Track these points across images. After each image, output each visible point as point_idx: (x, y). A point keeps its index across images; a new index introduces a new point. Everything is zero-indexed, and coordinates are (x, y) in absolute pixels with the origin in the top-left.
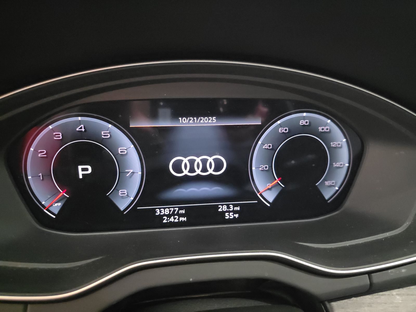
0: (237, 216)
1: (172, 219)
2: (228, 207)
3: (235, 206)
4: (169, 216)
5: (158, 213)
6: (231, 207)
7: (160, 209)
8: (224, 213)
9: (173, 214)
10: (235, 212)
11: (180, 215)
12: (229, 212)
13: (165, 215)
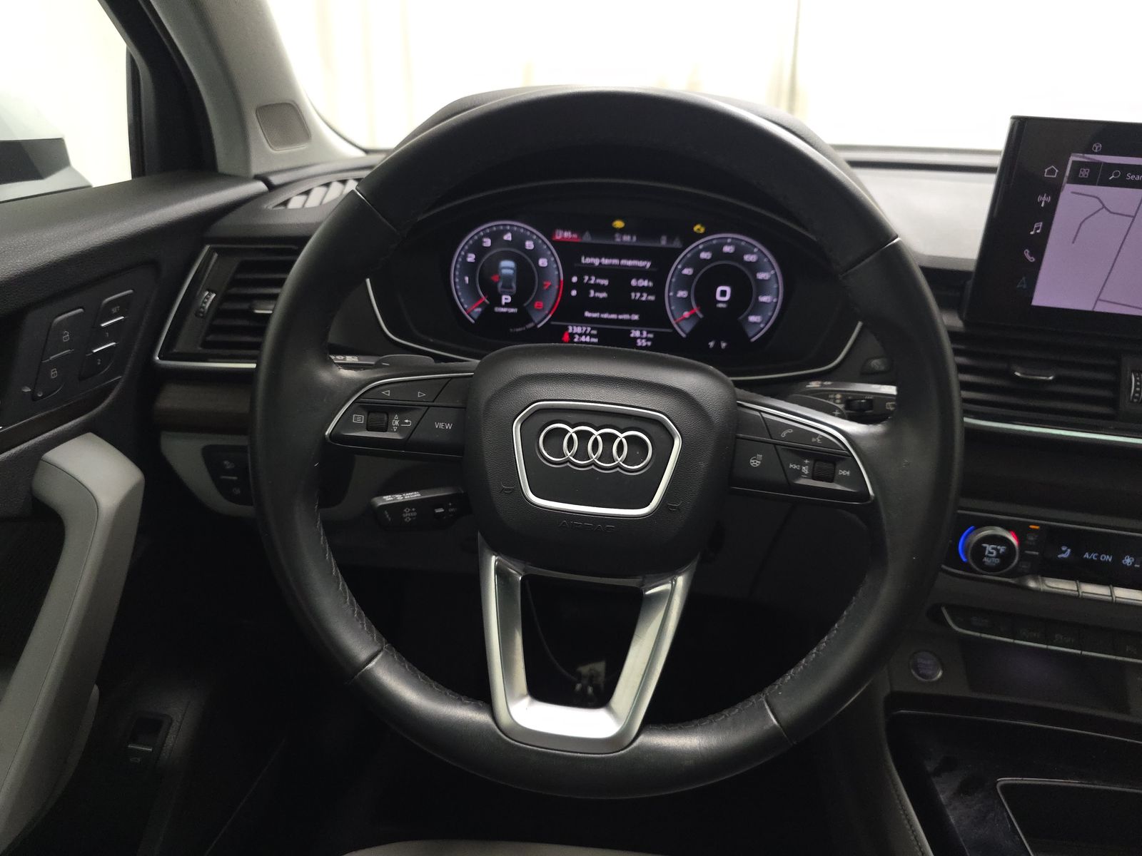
0: (649, 343)
1: (583, 339)
2: (641, 334)
3: (648, 332)
4: (580, 335)
5: (570, 330)
6: (645, 333)
7: (572, 326)
8: (636, 339)
9: (586, 334)
10: (647, 339)
11: (592, 336)
12: (642, 338)
13: (576, 333)
